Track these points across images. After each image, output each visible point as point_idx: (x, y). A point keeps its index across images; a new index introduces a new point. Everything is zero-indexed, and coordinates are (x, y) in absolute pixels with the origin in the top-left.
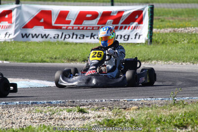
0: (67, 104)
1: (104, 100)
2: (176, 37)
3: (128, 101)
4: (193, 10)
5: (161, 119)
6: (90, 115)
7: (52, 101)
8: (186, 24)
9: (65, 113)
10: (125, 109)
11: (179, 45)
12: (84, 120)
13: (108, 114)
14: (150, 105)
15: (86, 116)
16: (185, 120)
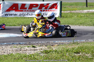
0: (27, 44)
1: (43, 42)
2: (71, 15)
3: (53, 42)
4: (78, 3)
5: (68, 50)
6: (37, 48)
7: (20, 43)
8: (75, 9)
9: (26, 48)
10: (52, 46)
11: (73, 18)
12: (35, 51)
13: (45, 48)
14: (63, 44)
15: (35, 49)
16: (79, 50)
